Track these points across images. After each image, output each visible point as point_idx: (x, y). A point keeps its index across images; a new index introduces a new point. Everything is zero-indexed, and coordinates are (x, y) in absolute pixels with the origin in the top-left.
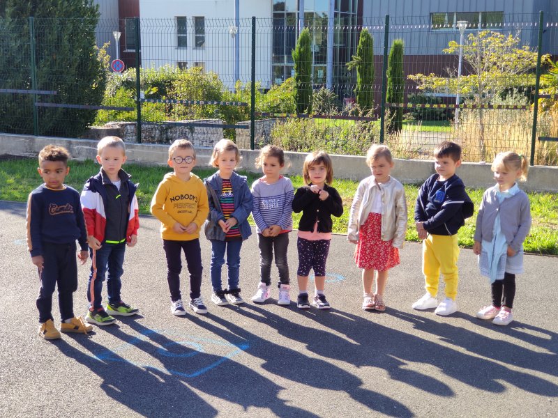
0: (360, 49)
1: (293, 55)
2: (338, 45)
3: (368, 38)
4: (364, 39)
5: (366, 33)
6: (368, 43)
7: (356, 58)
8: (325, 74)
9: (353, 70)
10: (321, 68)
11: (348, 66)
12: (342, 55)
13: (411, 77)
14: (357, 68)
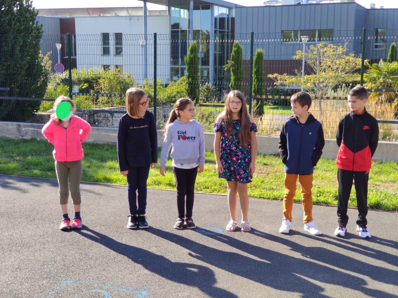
0: (233, 56)
1: (185, 59)
2: (218, 53)
3: (239, 48)
4: (235, 49)
5: (237, 45)
6: (239, 52)
7: (230, 62)
8: (208, 74)
9: (229, 70)
10: (205, 69)
11: (224, 68)
12: (221, 60)
13: (270, 76)
14: (231, 69)
